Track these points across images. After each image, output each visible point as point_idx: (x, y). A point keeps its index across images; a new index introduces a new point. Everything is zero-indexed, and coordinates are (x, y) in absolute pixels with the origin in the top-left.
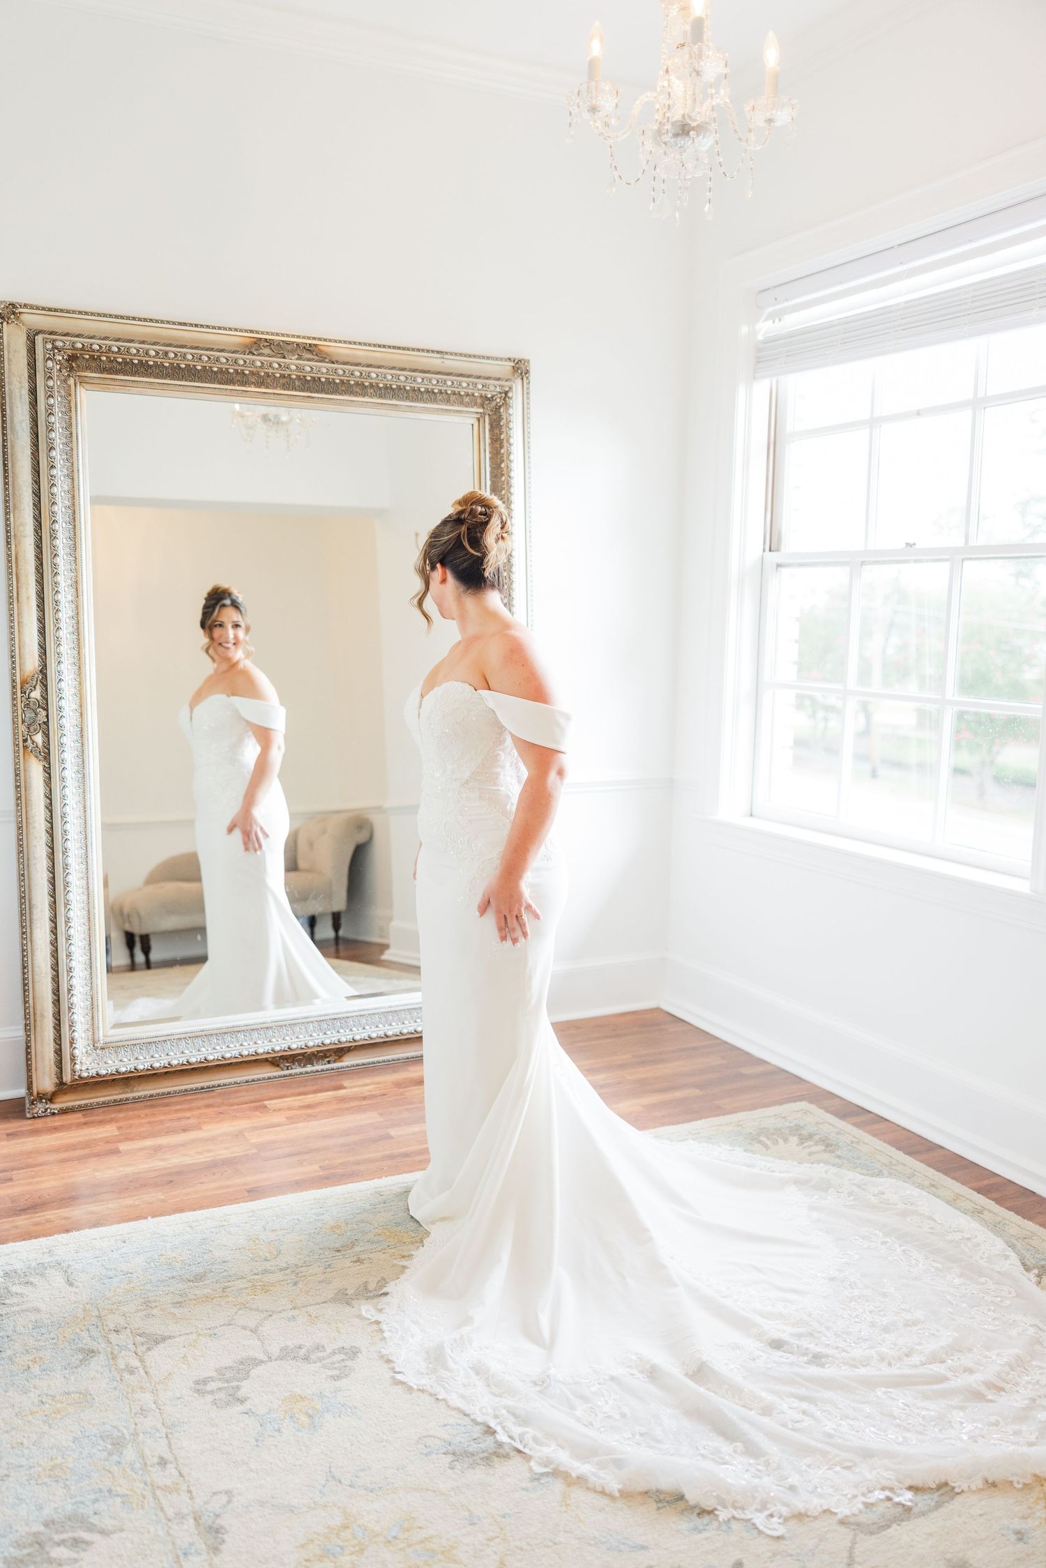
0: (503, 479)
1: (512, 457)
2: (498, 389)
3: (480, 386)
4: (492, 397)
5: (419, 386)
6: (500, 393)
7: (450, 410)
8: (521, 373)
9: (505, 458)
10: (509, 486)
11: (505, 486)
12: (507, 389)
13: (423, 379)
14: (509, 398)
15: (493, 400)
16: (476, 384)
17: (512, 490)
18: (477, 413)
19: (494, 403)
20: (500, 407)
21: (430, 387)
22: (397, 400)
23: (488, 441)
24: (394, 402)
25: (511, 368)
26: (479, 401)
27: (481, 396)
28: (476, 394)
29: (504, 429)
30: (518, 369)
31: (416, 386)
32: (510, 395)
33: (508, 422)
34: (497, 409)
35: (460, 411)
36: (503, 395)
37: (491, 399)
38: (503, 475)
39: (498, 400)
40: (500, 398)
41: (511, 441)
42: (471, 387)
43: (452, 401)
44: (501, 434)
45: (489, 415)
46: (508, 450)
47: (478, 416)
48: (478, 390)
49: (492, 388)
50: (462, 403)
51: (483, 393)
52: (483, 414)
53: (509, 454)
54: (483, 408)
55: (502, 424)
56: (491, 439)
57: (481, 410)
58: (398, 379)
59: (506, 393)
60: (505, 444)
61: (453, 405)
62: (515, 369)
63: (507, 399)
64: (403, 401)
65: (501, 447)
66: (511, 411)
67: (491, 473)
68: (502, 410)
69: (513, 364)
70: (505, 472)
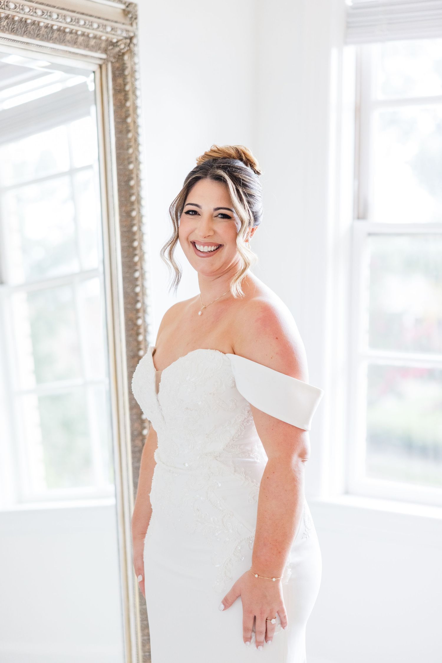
0: (130, 135)
1: (139, 111)
2: (125, 34)
3: (109, 29)
4: (117, 42)
5: (53, 23)
6: (126, 38)
7: (77, 54)
8: (132, 18)
9: (131, 112)
10: (137, 144)
11: (132, 143)
12: (132, 34)
13: (58, 15)
14: (134, 45)
15: (117, 46)
16: (105, 26)
17: (141, 148)
18: (101, 59)
19: (117, 49)
20: (124, 54)
21: (63, 25)
22: (28, 37)
23: (111, 92)
24: (25, 39)
25: (120, 11)
26: (103, 45)
27: (107, 40)
28: (104, 38)
29: (129, 79)
30: (129, 12)
31: (50, 22)
32: (135, 41)
33: (134, 71)
34: (120, 56)
35: (86, 56)
36: (128, 41)
37: (114, 45)
38: (128, 131)
39: (122, 46)
40: (125, 44)
41: (138, 93)
42: (101, 29)
43: (78, 43)
44: (125, 85)
45: (112, 63)
46: (134, 104)
47: (100, 62)
48: (107, 33)
49: (119, 32)
50: (87, 46)
51: (110, 36)
52: (106, 61)
53: (135, 108)
54: (106, 53)
55: (126, 73)
56: (114, 89)
57: (104, 56)
58: (35, 12)
59: (131, 39)
60: (131, 95)
61: (78, 48)
62: (126, 13)
63: (132, 45)
64: (34, 38)
65: (126, 100)
66: (136, 60)
67: (116, 128)
68: (126, 57)
69: (123, 7)
70: (131, 127)
